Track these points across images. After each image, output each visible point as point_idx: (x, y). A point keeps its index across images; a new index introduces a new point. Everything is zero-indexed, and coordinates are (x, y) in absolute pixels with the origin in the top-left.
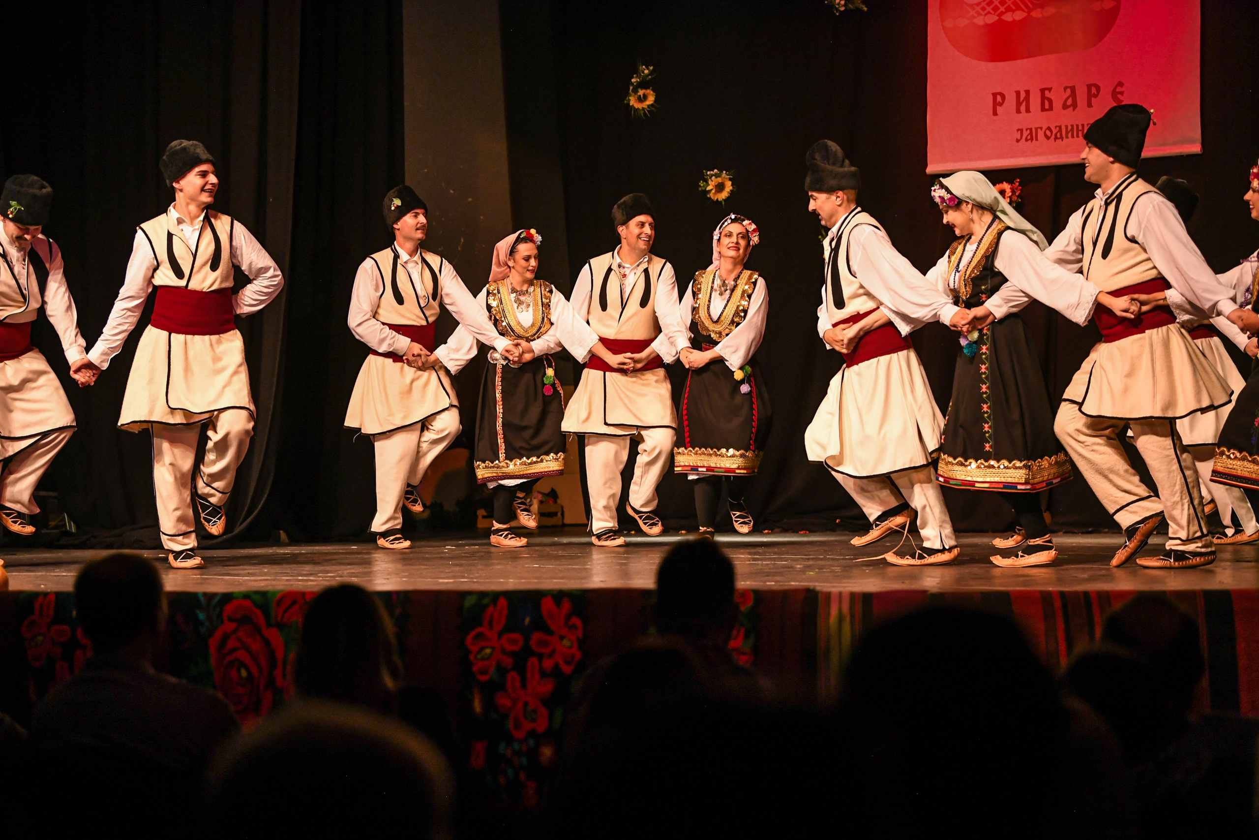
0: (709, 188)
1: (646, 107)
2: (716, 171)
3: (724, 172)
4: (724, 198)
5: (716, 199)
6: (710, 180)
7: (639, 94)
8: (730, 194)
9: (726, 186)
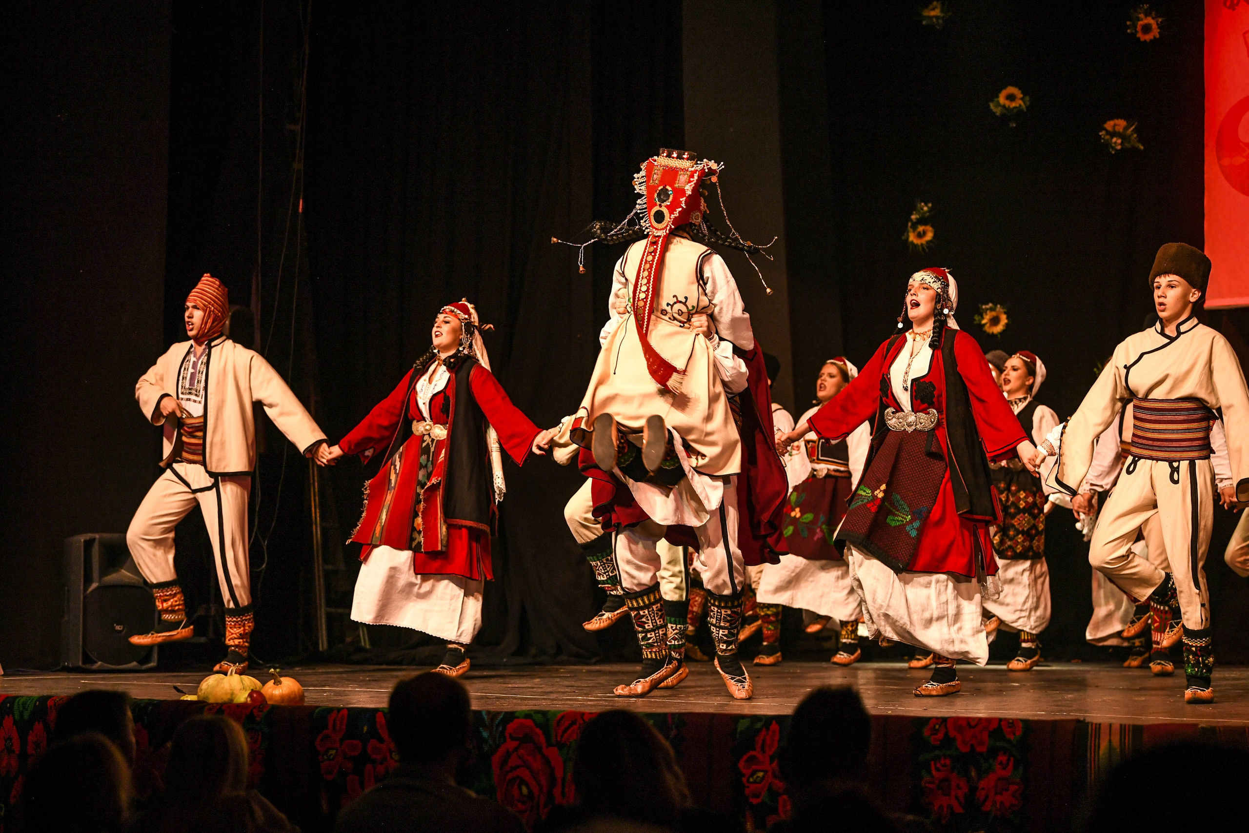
0: (984, 322)
1: (925, 243)
2: (990, 305)
3: (999, 306)
4: (999, 331)
5: (990, 332)
6: (984, 314)
7: (918, 230)
8: (1005, 328)
9: (1002, 320)
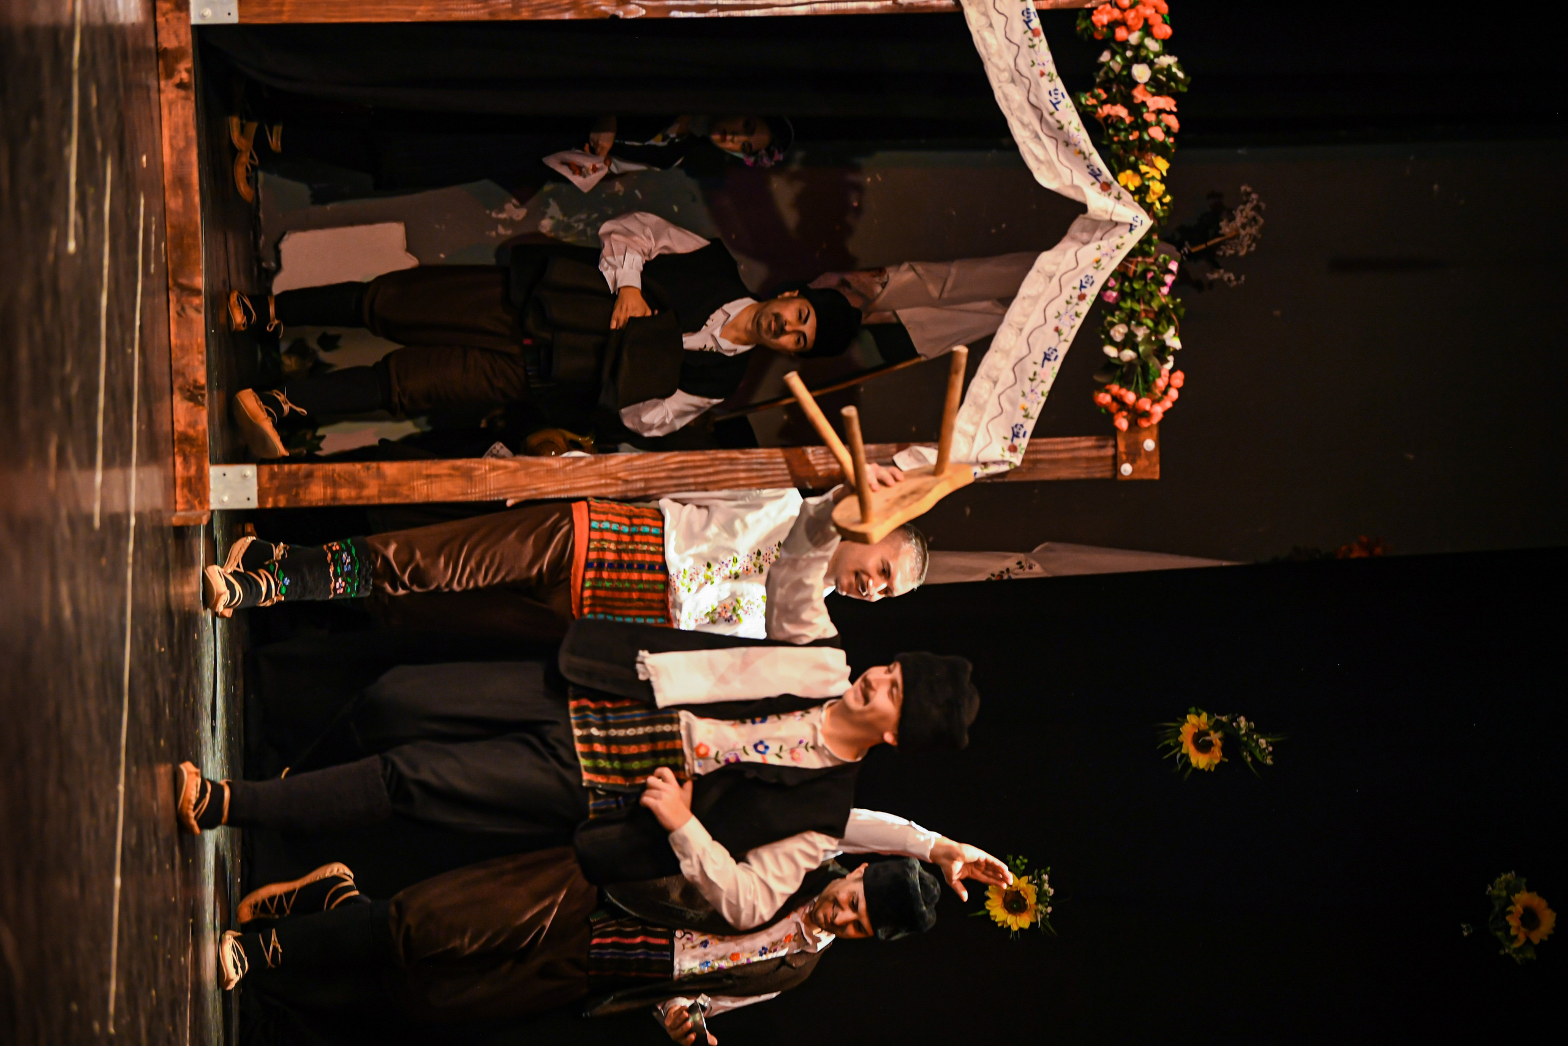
1: (1184, 751)
2: (1051, 891)
3: (1049, 909)
4: (992, 913)
5: (988, 894)
6: (1030, 877)
7: (1212, 732)
8: (1003, 926)
